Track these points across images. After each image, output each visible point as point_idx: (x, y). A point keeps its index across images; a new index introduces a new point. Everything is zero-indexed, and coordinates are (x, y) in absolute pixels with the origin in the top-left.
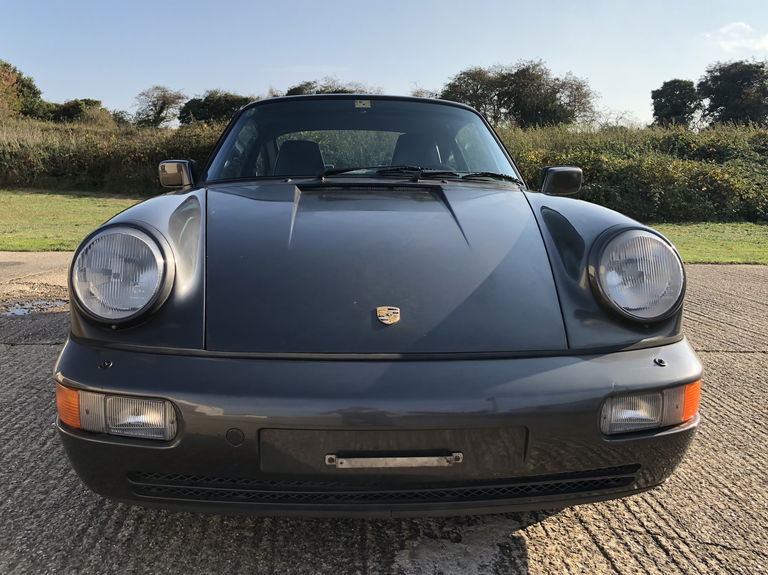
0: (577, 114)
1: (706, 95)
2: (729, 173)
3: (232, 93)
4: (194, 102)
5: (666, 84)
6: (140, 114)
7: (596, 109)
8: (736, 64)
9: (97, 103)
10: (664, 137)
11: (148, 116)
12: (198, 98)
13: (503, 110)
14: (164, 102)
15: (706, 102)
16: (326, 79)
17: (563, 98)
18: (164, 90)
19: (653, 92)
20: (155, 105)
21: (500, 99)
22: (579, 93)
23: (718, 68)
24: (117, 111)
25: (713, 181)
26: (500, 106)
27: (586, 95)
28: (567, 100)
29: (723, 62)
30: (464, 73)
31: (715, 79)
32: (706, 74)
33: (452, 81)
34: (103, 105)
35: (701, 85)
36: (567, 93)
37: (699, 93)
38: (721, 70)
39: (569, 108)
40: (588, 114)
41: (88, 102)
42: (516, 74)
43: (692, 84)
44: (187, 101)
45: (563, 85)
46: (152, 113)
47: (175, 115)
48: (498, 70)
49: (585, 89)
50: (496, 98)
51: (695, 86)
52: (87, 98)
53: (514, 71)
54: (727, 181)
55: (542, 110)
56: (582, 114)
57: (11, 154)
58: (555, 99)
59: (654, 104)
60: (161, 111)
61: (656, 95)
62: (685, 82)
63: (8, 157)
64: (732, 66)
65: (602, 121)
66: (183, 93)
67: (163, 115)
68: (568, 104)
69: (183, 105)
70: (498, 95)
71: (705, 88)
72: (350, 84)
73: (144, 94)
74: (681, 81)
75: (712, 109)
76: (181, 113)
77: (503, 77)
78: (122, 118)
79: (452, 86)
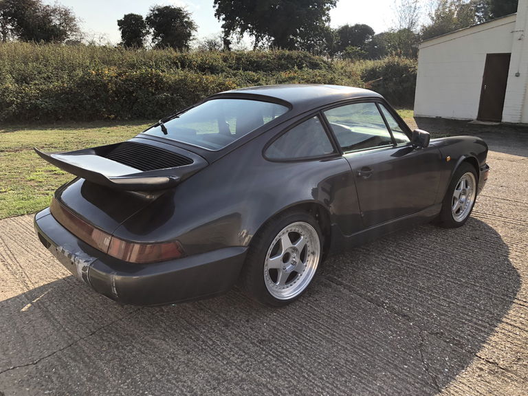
0: (68, 33)
1: (151, 26)
5: (126, 16)
7: (82, 31)
13: (9, 27)
15: (152, 30)
19: (118, 21)
22: (67, 17)
23: (156, 8)
26: (6, 23)
28: (58, 22)
29: (158, 5)
31: (155, 16)
32: (150, 12)
35: (147, 18)
36: (58, 17)
37: (147, 24)
38: (158, 10)
39: (61, 28)
40: (77, 33)
43: (141, 17)
45: (54, 11)
49: (71, 15)
51: (144, 19)
55: (42, 29)
56: (73, 33)
58: (49, 21)
59: (119, 29)
61: (120, 23)
65: (89, 39)
68: (60, 25)
70: (4, 15)
71: (150, 21)
74: (135, 15)
75: (157, 35)
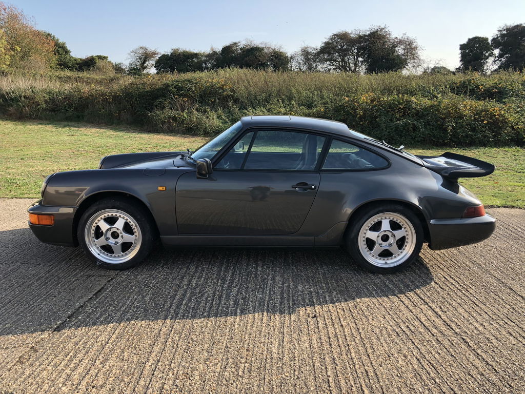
0: (408, 61)
1: (496, 47)
2: (505, 110)
3: (187, 50)
4: (164, 56)
5: (470, 40)
6: (131, 64)
7: (421, 58)
8: (518, 26)
9: (105, 58)
10: (461, 82)
11: (136, 66)
12: (166, 54)
13: (360, 59)
14: (146, 56)
15: (497, 52)
16: (246, 39)
17: (400, 50)
18: (146, 49)
19: (461, 45)
20: (140, 59)
21: (358, 52)
22: (410, 48)
23: (505, 28)
24: (117, 63)
25: (492, 116)
26: (358, 56)
27: (415, 48)
28: (403, 52)
30: (335, 35)
31: (503, 36)
32: (497, 33)
33: (327, 40)
34: (109, 59)
35: (494, 40)
36: (403, 47)
37: (492, 46)
38: (507, 30)
39: (403, 57)
40: (416, 61)
41: (100, 57)
42: (369, 34)
43: (487, 39)
44: (160, 56)
45: (401, 42)
46: (139, 64)
47: (153, 65)
48: (357, 32)
49: (415, 44)
50: (355, 51)
51: (489, 41)
52: (99, 55)
53: (368, 33)
54: (503, 116)
55: (385, 59)
56: (412, 61)
57: (25, 97)
58: (394, 51)
59: (461, 53)
60: (144, 62)
61: (463, 47)
62: (483, 38)
63: (23, 99)
64: (515, 27)
65: (425, 66)
66: (158, 51)
67: (145, 65)
68: (403, 55)
69: (158, 58)
70: (357, 49)
71: (496, 42)
72: (261, 43)
73: (133, 52)
74: (480, 38)
75: (501, 56)
76: (156, 64)
77: (360, 37)
78: (120, 67)
79: (327, 43)
